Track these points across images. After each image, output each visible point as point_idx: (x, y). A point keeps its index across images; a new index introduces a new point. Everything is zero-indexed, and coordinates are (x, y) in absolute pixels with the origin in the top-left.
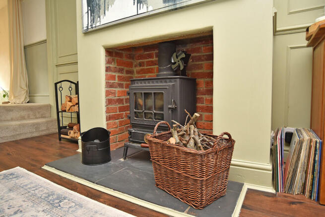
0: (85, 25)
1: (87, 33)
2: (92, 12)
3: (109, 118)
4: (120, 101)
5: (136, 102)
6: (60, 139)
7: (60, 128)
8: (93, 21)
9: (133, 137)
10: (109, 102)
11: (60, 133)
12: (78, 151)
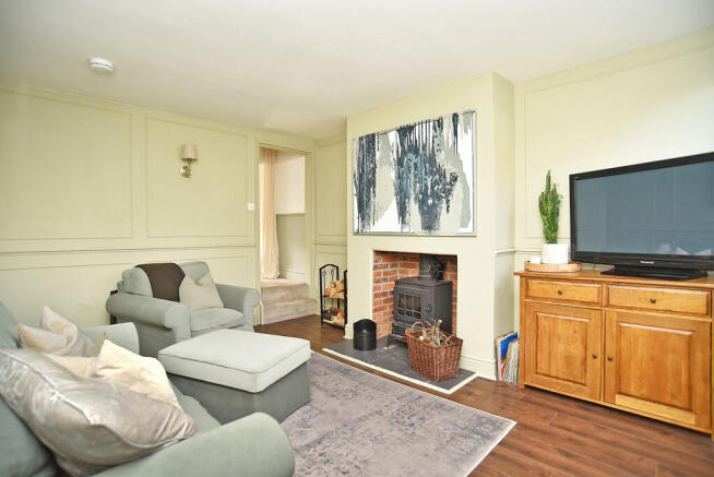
0: (356, 228)
1: (357, 233)
2: (363, 219)
3: (375, 310)
4: (385, 294)
5: (400, 301)
6: (322, 323)
7: (322, 312)
8: (363, 226)
9: (396, 329)
10: (376, 296)
11: (322, 317)
12: (346, 337)
